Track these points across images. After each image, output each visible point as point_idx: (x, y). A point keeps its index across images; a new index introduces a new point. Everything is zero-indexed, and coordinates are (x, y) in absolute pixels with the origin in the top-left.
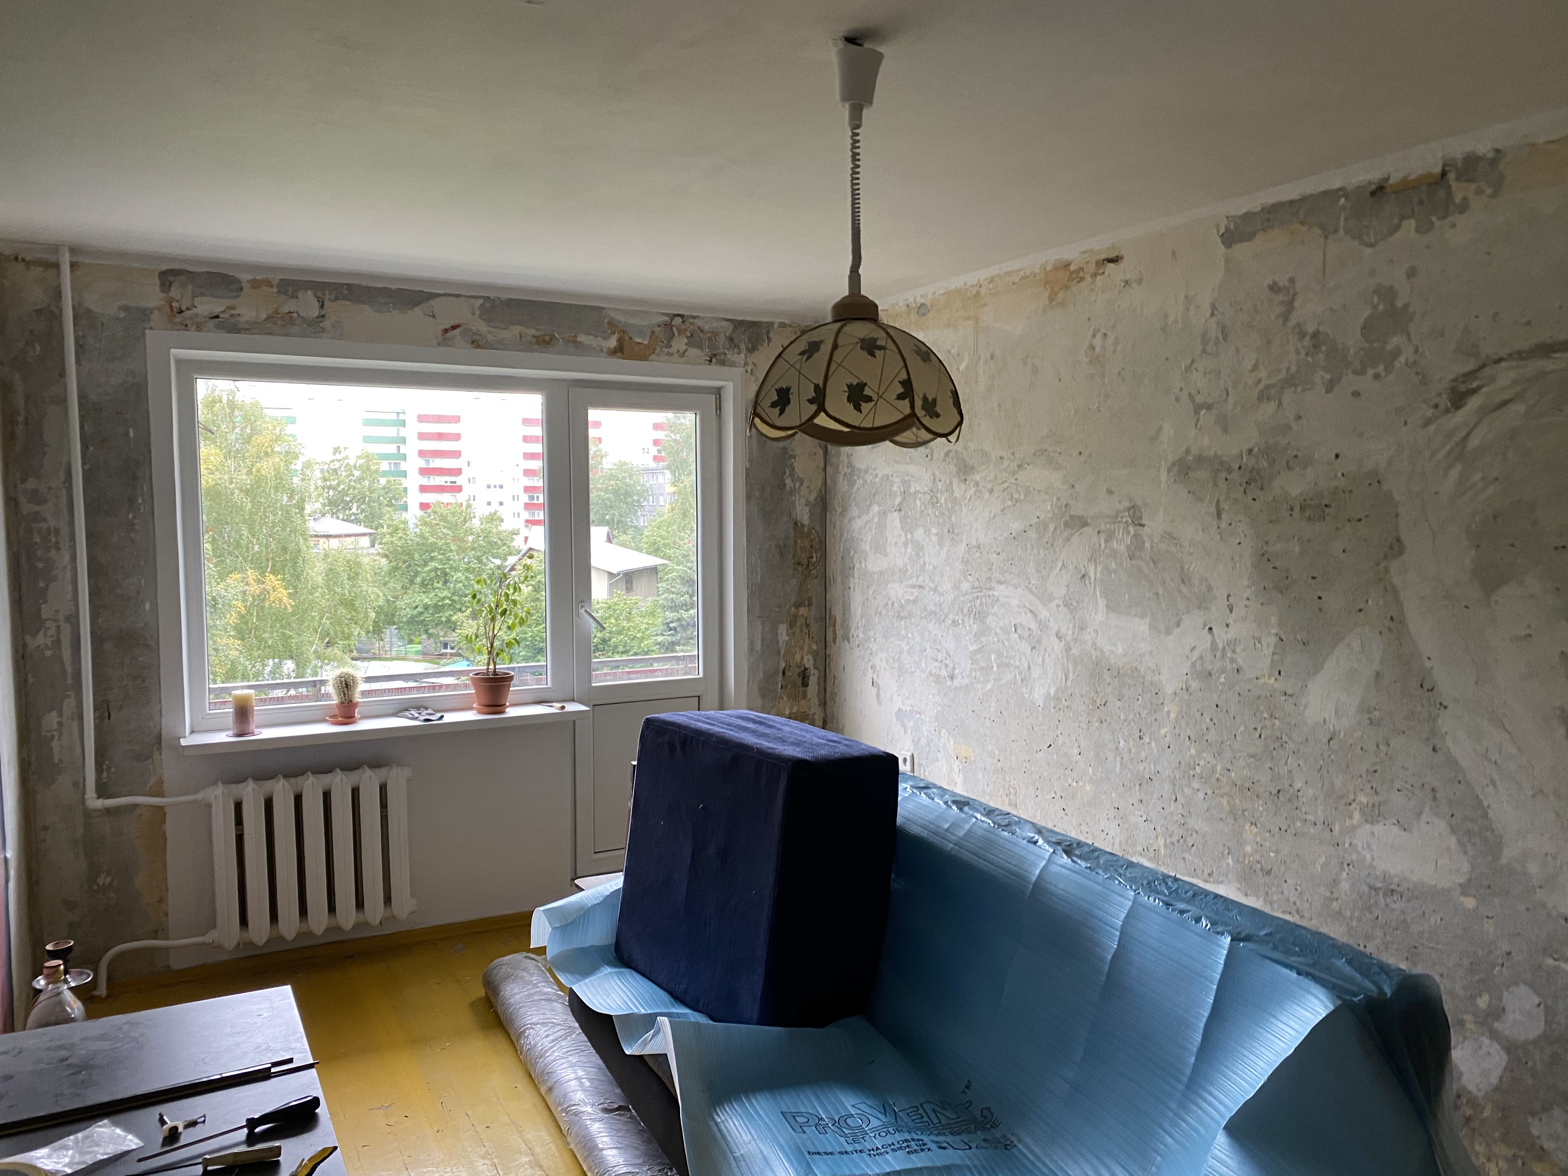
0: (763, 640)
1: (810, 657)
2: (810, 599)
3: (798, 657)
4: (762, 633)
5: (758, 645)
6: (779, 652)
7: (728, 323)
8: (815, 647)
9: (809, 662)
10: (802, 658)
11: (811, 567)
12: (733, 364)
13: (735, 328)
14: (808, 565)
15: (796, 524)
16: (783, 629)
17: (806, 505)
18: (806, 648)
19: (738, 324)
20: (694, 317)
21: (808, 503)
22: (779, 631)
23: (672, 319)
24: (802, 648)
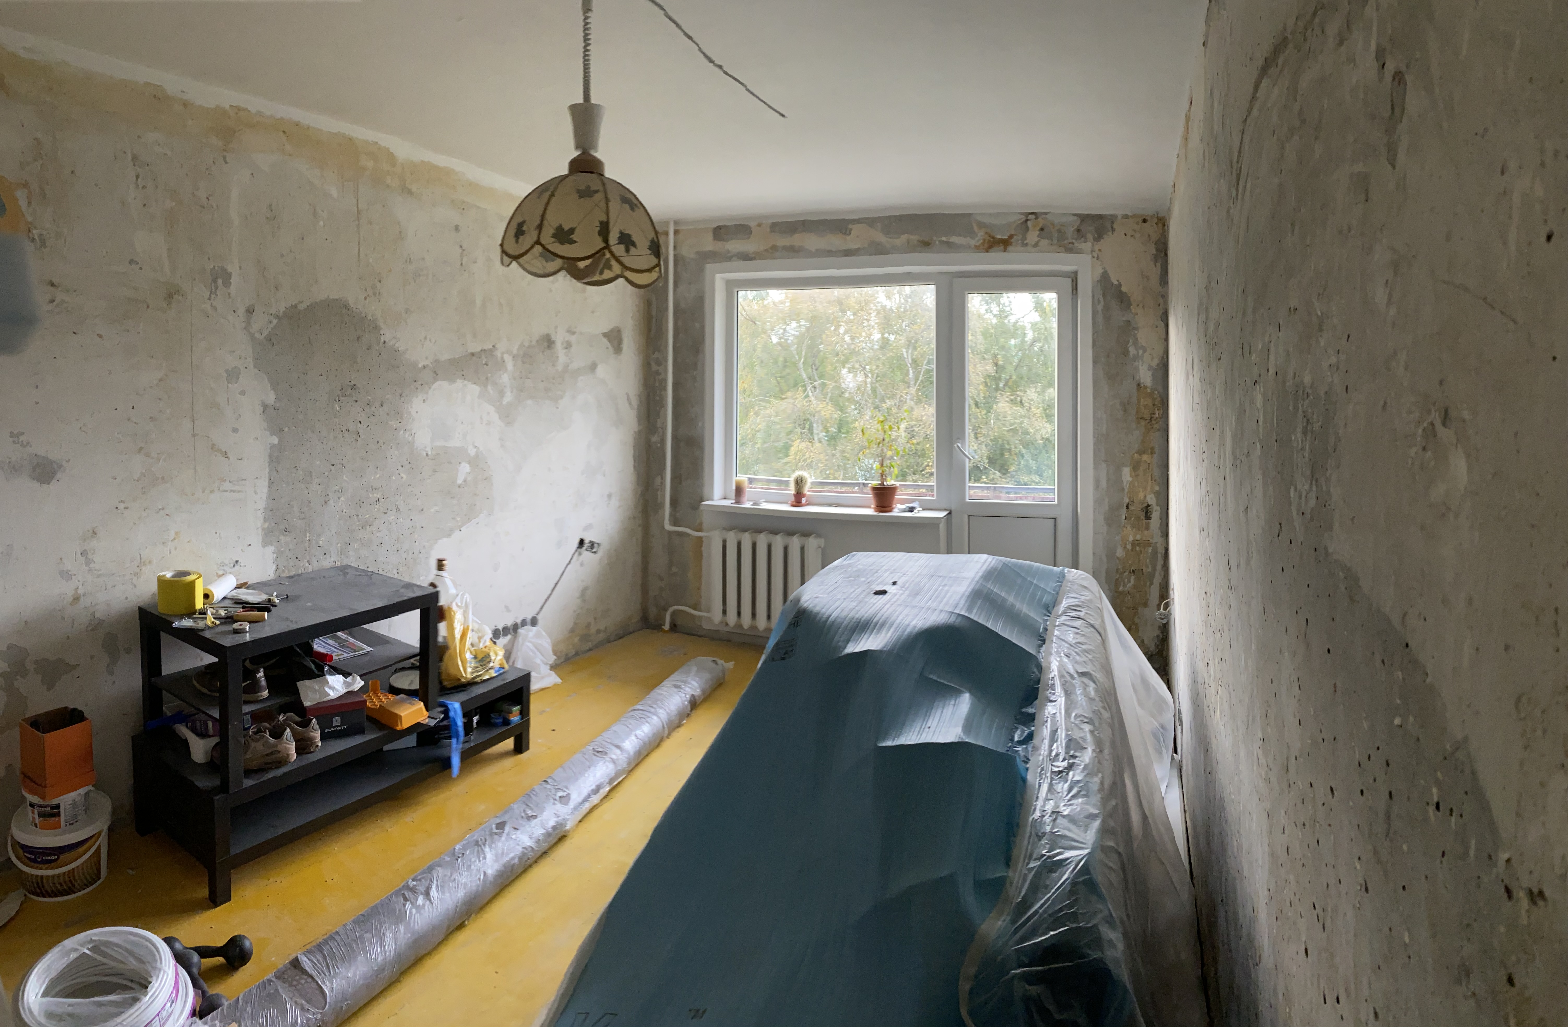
0: (1108, 480)
1: (1153, 496)
2: (1152, 448)
3: (1141, 495)
4: (1108, 474)
5: (1104, 484)
6: (1123, 490)
7: (1075, 218)
8: (1157, 488)
9: (1151, 500)
10: (1145, 497)
11: (1153, 422)
12: (1079, 252)
13: (1082, 221)
14: (1151, 420)
15: (1139, 385)
16: (1126, 473)
17: (1149, 370)
18: (1149, 489)
19: (1084, 218)
20: (1046, 213)
21: (1150, 368)
22: (1123, 473)
23: (1027, 217)
24: (1145, 489)
